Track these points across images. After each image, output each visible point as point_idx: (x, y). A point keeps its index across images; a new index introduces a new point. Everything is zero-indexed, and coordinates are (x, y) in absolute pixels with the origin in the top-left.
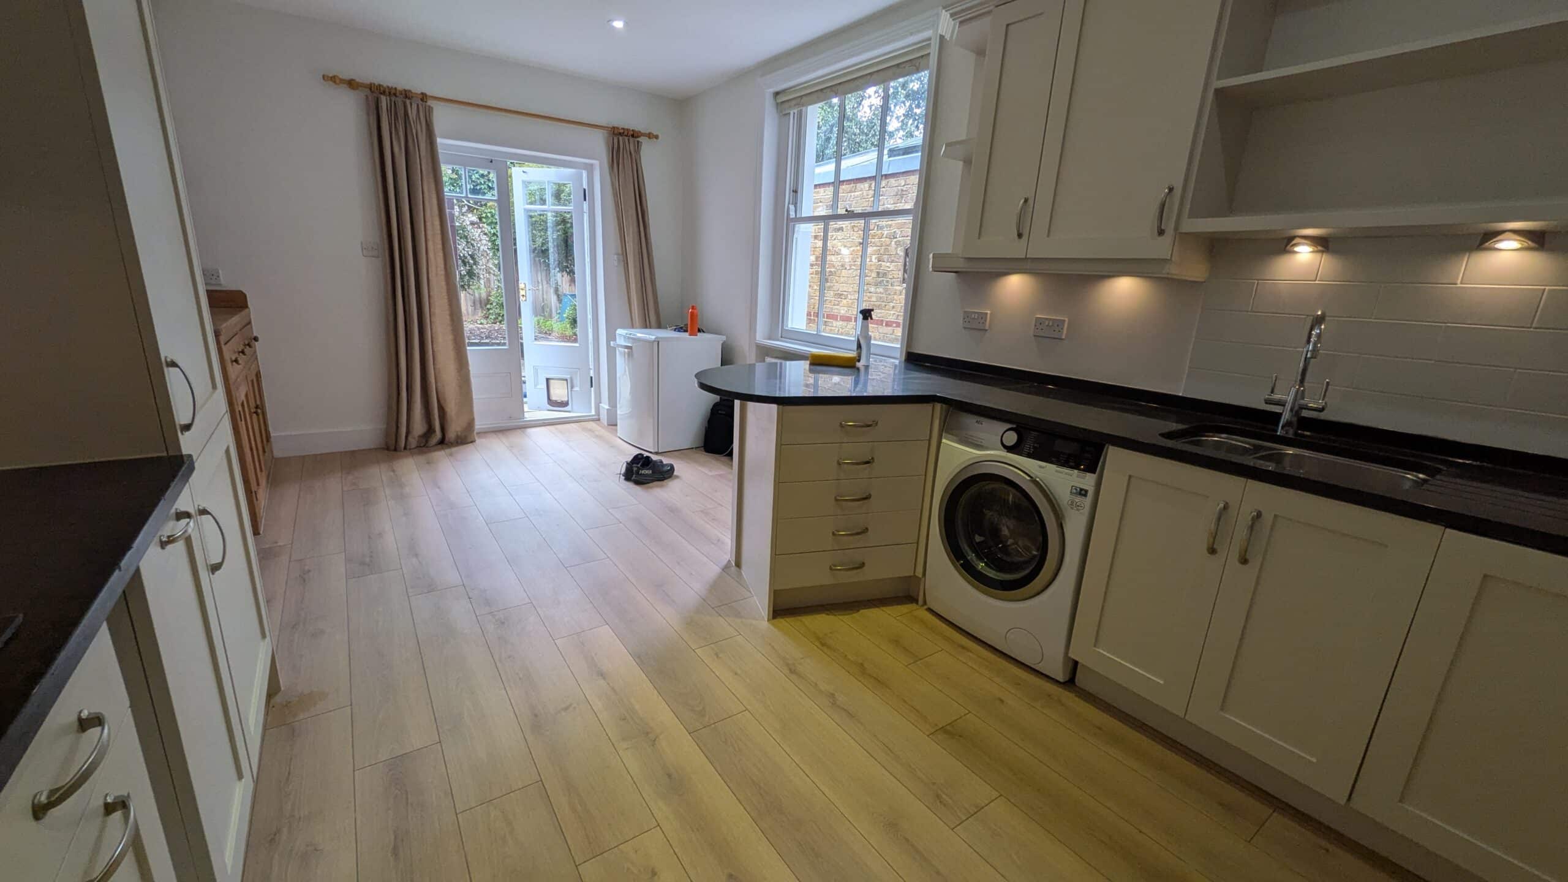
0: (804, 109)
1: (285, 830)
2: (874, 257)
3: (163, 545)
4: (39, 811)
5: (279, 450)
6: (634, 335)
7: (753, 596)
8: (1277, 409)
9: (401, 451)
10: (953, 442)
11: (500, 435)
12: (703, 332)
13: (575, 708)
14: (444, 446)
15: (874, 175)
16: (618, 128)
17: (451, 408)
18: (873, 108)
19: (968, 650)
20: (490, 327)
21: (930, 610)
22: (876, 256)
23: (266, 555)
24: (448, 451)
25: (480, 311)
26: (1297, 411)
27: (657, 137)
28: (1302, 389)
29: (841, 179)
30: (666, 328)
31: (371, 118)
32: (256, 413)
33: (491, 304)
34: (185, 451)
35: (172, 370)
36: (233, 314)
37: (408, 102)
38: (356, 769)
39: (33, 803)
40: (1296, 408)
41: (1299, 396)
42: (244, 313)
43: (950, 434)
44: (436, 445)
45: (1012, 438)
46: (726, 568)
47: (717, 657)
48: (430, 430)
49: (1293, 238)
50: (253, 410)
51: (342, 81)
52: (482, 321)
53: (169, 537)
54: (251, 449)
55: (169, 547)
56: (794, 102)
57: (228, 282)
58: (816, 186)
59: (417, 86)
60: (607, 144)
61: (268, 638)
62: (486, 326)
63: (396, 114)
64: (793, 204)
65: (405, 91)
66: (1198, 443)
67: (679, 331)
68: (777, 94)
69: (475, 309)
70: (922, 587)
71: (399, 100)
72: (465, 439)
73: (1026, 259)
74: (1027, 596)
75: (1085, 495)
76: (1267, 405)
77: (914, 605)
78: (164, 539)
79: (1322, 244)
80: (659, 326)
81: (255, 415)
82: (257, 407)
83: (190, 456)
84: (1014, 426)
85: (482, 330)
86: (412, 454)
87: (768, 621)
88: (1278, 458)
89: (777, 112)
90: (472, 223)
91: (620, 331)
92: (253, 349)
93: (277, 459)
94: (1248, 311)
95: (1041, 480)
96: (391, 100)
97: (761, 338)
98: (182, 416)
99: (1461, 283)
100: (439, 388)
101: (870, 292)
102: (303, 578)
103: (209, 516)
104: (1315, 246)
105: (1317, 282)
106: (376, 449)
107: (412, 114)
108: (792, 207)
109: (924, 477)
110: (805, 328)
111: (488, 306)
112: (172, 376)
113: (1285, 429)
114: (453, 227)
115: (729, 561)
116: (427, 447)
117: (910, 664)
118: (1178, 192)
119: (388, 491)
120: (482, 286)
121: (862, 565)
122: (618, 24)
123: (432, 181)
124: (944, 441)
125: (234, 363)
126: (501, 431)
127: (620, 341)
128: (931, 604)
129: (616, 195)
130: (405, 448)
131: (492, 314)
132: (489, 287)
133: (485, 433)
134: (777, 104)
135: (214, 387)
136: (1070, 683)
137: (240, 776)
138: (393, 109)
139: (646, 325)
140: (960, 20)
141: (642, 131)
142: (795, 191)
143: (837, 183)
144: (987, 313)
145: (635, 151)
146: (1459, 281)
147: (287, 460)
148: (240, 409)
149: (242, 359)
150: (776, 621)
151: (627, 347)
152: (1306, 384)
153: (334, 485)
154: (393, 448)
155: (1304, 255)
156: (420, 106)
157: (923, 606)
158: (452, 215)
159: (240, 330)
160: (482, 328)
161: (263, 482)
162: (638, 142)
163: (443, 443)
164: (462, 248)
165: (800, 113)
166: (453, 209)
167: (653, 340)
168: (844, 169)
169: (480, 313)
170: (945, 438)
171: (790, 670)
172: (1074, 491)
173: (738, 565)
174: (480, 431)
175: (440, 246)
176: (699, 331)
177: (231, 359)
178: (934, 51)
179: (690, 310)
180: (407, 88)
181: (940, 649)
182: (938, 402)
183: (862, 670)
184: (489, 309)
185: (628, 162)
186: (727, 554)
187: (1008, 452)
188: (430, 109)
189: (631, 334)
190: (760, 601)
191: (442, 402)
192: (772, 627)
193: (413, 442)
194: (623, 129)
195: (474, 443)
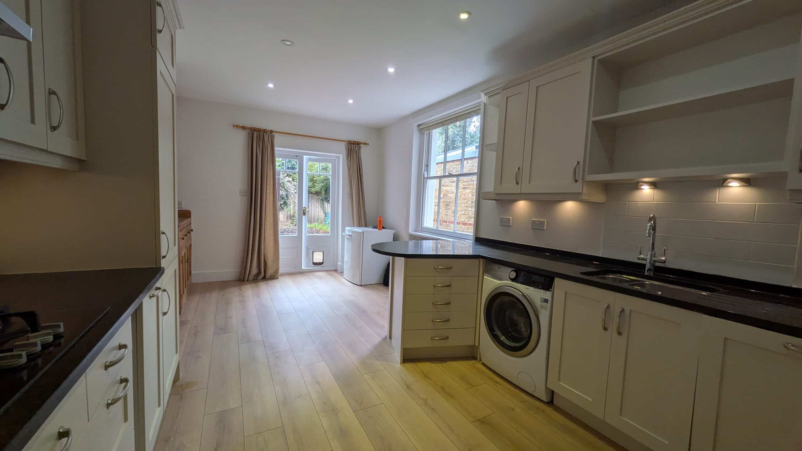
0: (431, 131)
1: (172, 438)
2: (470, 194)
3: (151, 297)
4: (107, 367)
5: (194, 280)
6: (353, 230)
7: (395, 353)
8: (644, 262)
9: (245, 282)
10: (488, 277)
11: (290, 276)
12: (386, 228)
13: (303, 397)
14: (264, 280)
15: (461, 158)
16: (351, 141)
17: (269, 263)
18: (476, 127)
19: (500, 384)
20: (293, 228)
21: (483, 364)
22: (471, 194)
23: (182, 323)
24: (266, 282)
25: (289, 220)
26: (653, 263)
27: (368, 144)
28: (653, 252)
29: (447, 161)
30: (369, 227)
31: (250, 140)
32: (187, 261)
33: (295, 217)
34: (162, 266)
35: (163, 235)
36: (185, 220)
37: (265, 134)
38: (205, 414)
39: (105, 364)
40: (652, 262)
41: (653, 256)
42: (189, 219)
43: (487, 273)
44: (261, 279)
45: (513, 275)
46: (385, 339)
47: (373, 379)
48: (259, 273)
49: (639, 182)
50: (186, 260)
51: (240, 127)
52: (290, 225)
53: (153, 294)
54: (183, 278)
55: (153, 298)
56: (426, 129)
57: (185, 207)
58: (437, 163)
59: (269, 128)
60: (346, 147)
61: (178, 354)
62: (292, 227)
63: (260, 138)
64: (426, 171)
65: (264, 129)
66: (604, 278)
67: (374, 228)
68: (419, 125)
69: (287, 220)
70: (479, 352)
71: (262, 133)
72: (274, 277)
73: (521, 193)
74: (525, 354)
75: (547, 302)
76: (638, 260)
77: (475, 361)
78: (151, 295)
79: (654, 185)
80: (366, 226)
81: (187, 262)
82: (188, 259)
83: (164, 268)
84: (514, 269)
85: (289, 229)
86: (250, 284)
87: (400, 364)
88: (642, 285)
89: (419, 132)
90: (289, 181)
91: (347, 228)
92: (190, 235)
93: (193, 284)
94: (625, 216)
95: (527, 294)
96: (258, 133)
97: (411, 231)
98: (163, 253)
99: (718, 202)
100: (265, 254)
101: (469, 211)
102: (196, 334)
103: (166, 292)
104: (650, 186)
105: (654, 202)
106: (235, 281)
107: (266, 139)
108: (426, 173)
109: (477, 294)
110: (432, 227)
111: (293, 218)
112: (163, 237)
113: (648, 272)
114: (279, 183)
115: (387, 336)
116: (258, 280)
117: (468, 389)
118: (581, 163)
119: (237, 299)
120: (292, 210)
121: (447, 338)
122: (351, 101)
123: (271, 164)
124: (485, 277)
125: (182, 240)
126: (291, 274)
127: (347, 233)
128: (484, 360)
129: (349, 169)
130: (247, 280)
131: (295, 222)
132: (294, 210)
133: (283, 275)
134: (419, 129)
135: (175, 245)
136: (551, 403)
137: (159, 406)
138: (259, 137)
139: (360, 225)
140: (489, 95)
141: (362, 142)
142: (427, 166)
143: (445, 162)
144: (510, 219)
145: (358, 150)
146: (717, 201)
147: (197, 284)
148: (182, 259)
149: (185, 238)
150: (404, 364)
151: (349, 235)
152: (655, 250)
153: (215, 296)
154: (242, 280)
155: (646, 191)
156: (270, 135)
157: (480, 361)
158: (279, 179)
159: (187, 226)
160: (290, 228)
161: (185, 292)
162: (360, 146)
163: (264, 278)
164: (282, 192)
165: (429, 133)
166: (280, 176)
167: (361, 232)
168: (448, 157)
169: (289, 221)
170: (486, 276)
171: (407, 387)
172: (542, 300)
173: (390, 338)
174: (281, 274)
175: (272, 191)
176: (383, 228)
177: (181, 237)
178: (482, 107)
179: (379, 219)
180: (265, 128)
181: (485, 382)
182: (482, 258)
183: (444, 391)
184: (293, 220)
185: (355, 156)
186: (386, 333)
187: (512, 281)
188: (274, 136)
189: (351, 229)
190: (397, 355)
191: (266, 259)
192: (402, 367)
193: (251, 278)
194: (353, 141)
195: (278, 279)
